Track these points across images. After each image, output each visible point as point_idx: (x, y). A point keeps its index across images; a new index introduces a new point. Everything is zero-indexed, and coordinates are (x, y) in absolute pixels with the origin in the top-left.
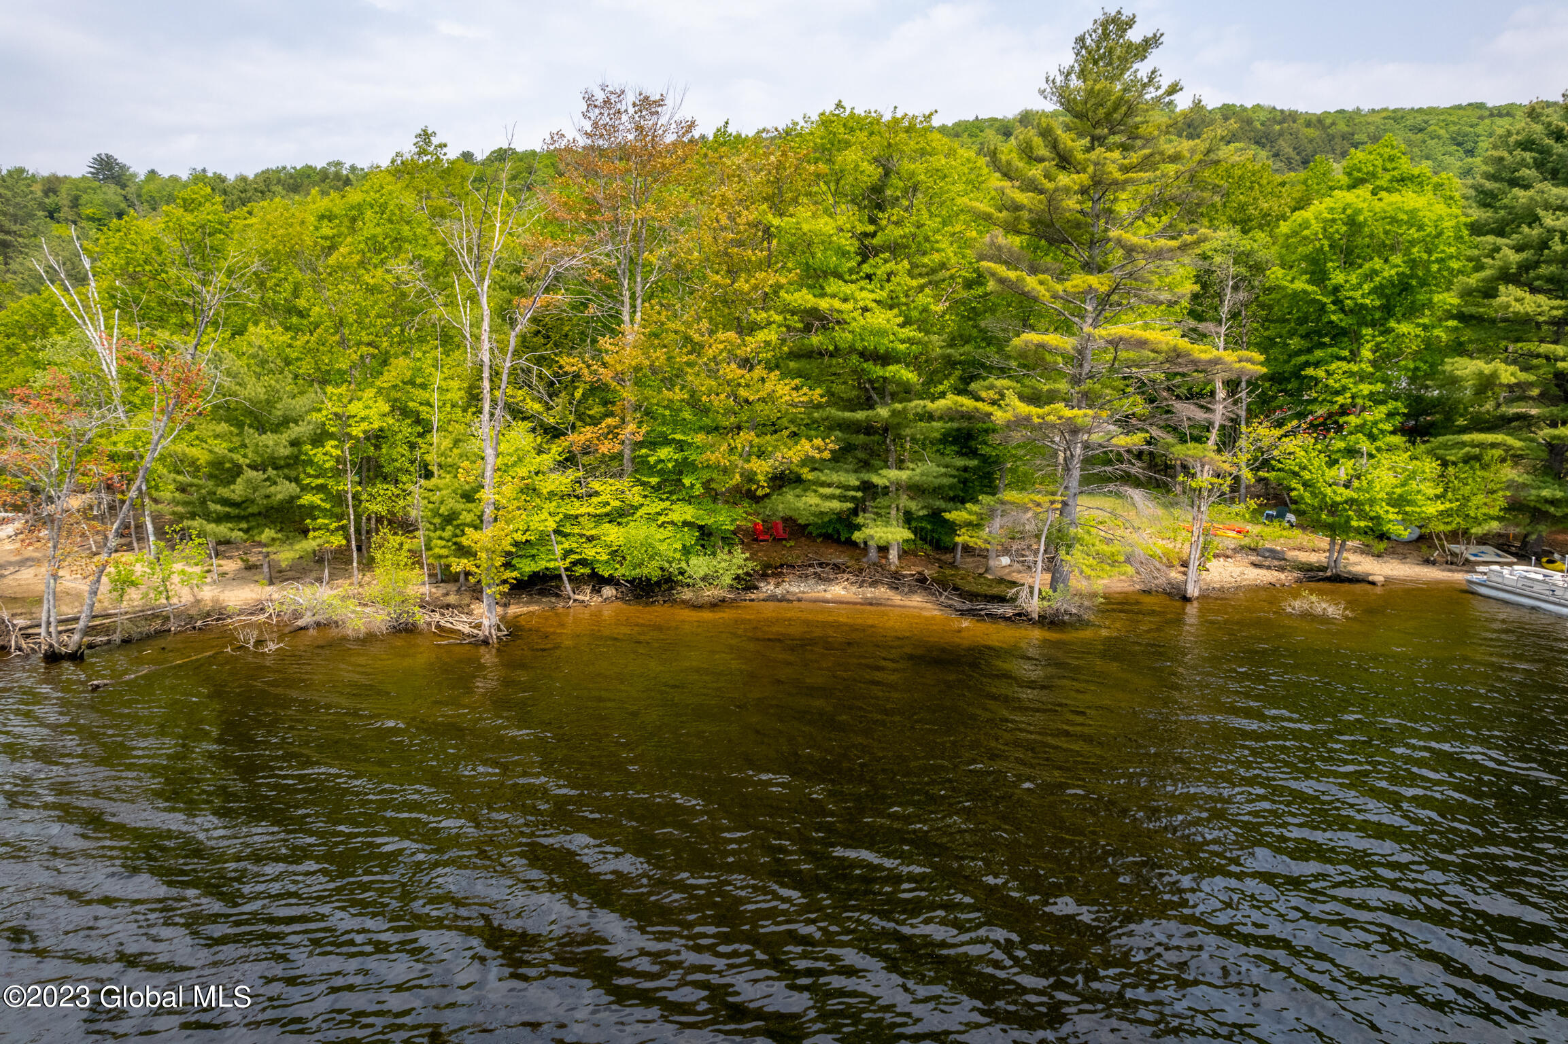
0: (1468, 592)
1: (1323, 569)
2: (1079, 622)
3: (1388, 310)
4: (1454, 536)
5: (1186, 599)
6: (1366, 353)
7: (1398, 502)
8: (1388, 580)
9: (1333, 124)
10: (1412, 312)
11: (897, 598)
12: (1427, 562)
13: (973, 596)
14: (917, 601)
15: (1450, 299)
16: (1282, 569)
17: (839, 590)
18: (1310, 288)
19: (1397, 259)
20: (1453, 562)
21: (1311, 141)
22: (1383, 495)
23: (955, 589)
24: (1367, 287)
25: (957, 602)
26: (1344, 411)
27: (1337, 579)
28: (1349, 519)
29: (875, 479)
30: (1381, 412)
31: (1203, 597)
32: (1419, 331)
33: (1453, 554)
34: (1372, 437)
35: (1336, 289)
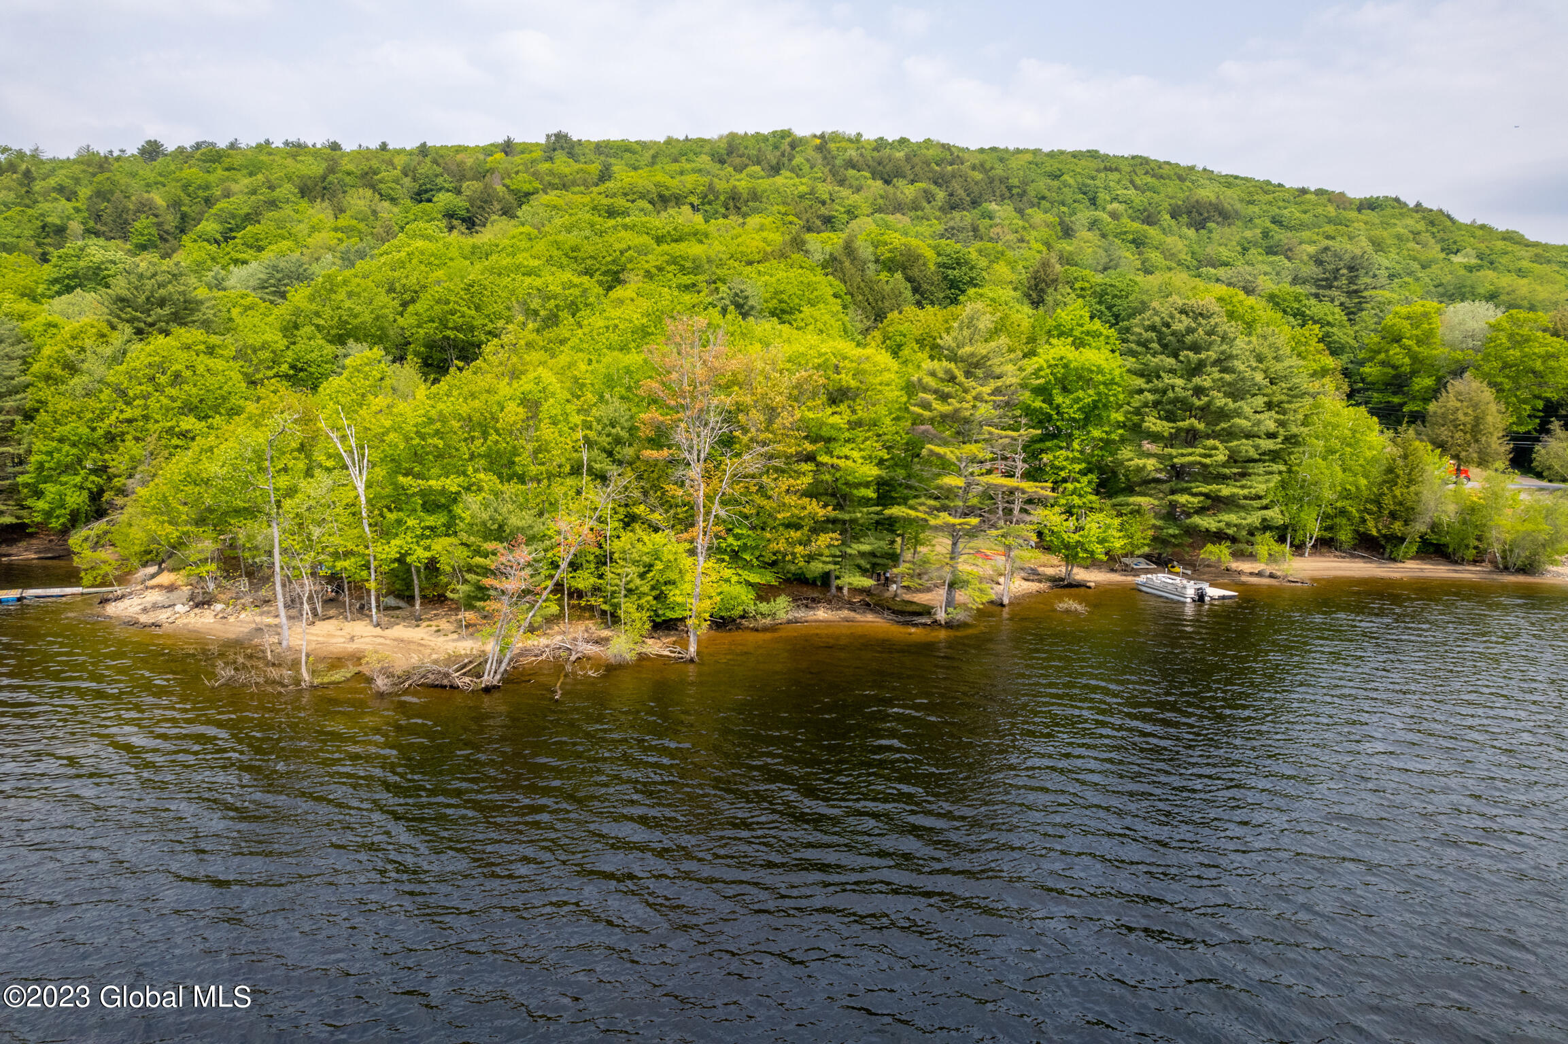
0: (1137, 589)
1: (1062, 580)
2: (963, 625)
3: (1087, 420)
4: (1126, 556)
5: (1002, 605)
6: (1076, 445)
7: (1101, 541)
8: (1098, 585)
9: (992, 168)
10: (1099, 422)
11: (858, 617)
12: (1113, 570)
13: (902, 613)
14: (870, 617)
15: (1119, 416)
16: (1040, 581)
17: (822, 614)
18: (1044, 406)
19: (1091, 392)
20: (1127, 570)
21: (976, 183)
22: (1094, 539)
23: (889, 609)
24: (1076, 407)
25: (892, 616)
26: (1065, 480)
27: (1070, 586)
28: (1077, 553)
29: (849, 551)
30: (1085, 480)
31: (1011, 603)
32: (1104, 435)
33: (1127, 565)
34: (1080, 496)
35: (1058, 406)
